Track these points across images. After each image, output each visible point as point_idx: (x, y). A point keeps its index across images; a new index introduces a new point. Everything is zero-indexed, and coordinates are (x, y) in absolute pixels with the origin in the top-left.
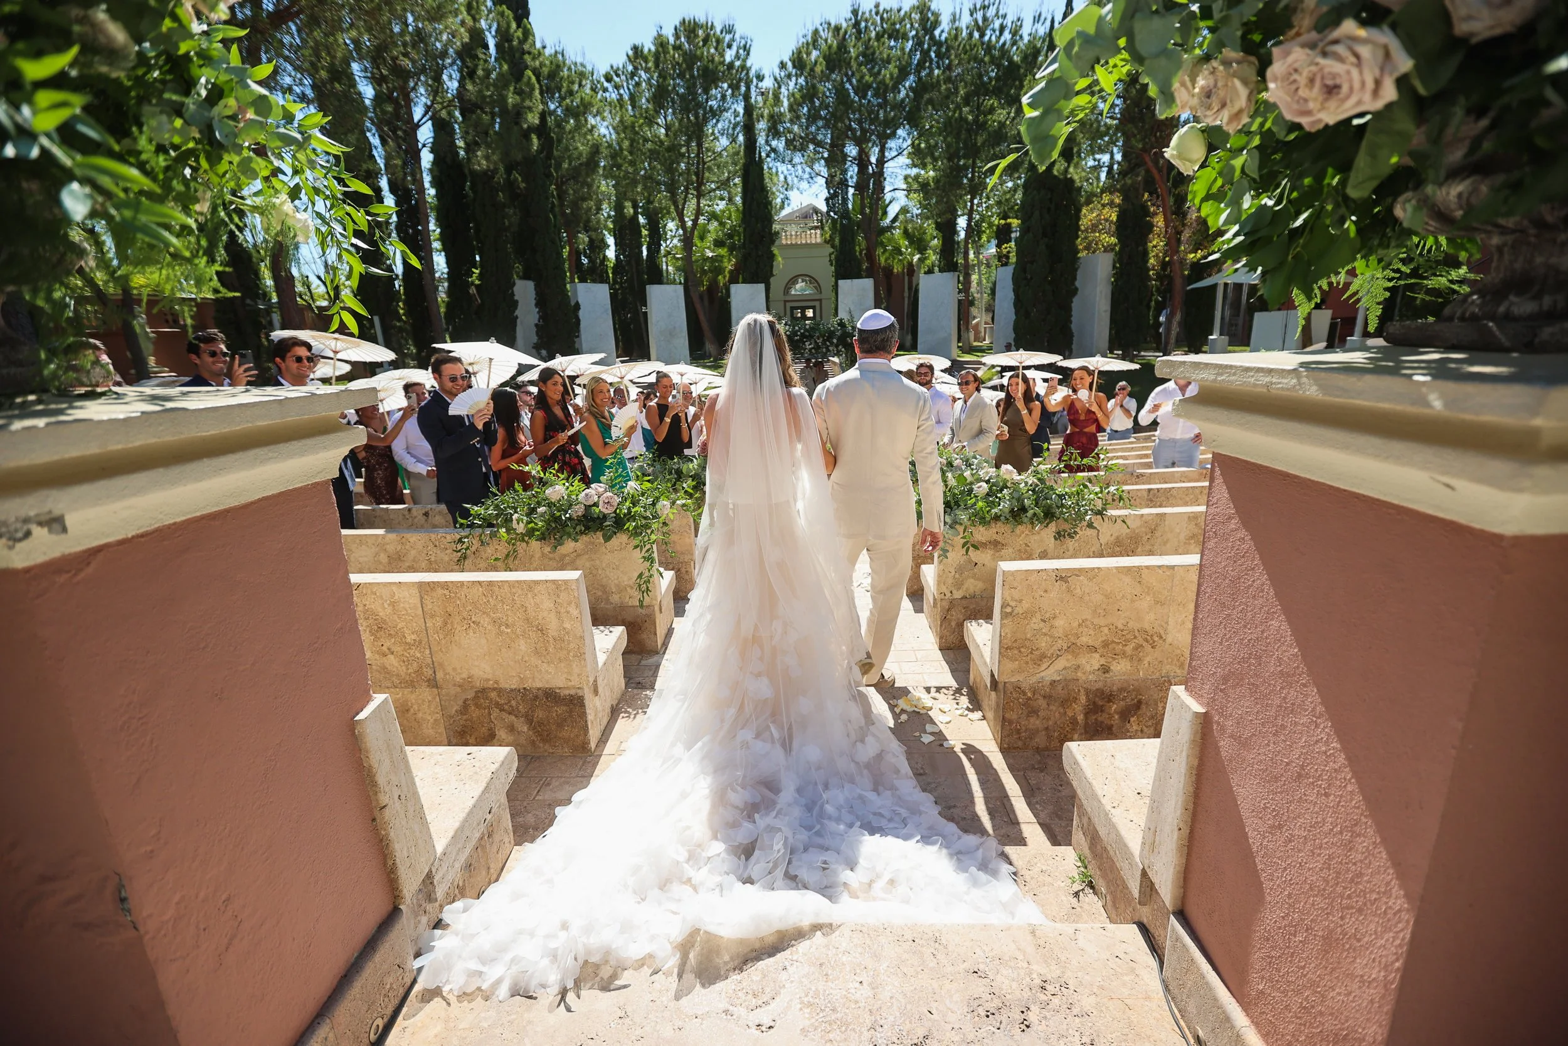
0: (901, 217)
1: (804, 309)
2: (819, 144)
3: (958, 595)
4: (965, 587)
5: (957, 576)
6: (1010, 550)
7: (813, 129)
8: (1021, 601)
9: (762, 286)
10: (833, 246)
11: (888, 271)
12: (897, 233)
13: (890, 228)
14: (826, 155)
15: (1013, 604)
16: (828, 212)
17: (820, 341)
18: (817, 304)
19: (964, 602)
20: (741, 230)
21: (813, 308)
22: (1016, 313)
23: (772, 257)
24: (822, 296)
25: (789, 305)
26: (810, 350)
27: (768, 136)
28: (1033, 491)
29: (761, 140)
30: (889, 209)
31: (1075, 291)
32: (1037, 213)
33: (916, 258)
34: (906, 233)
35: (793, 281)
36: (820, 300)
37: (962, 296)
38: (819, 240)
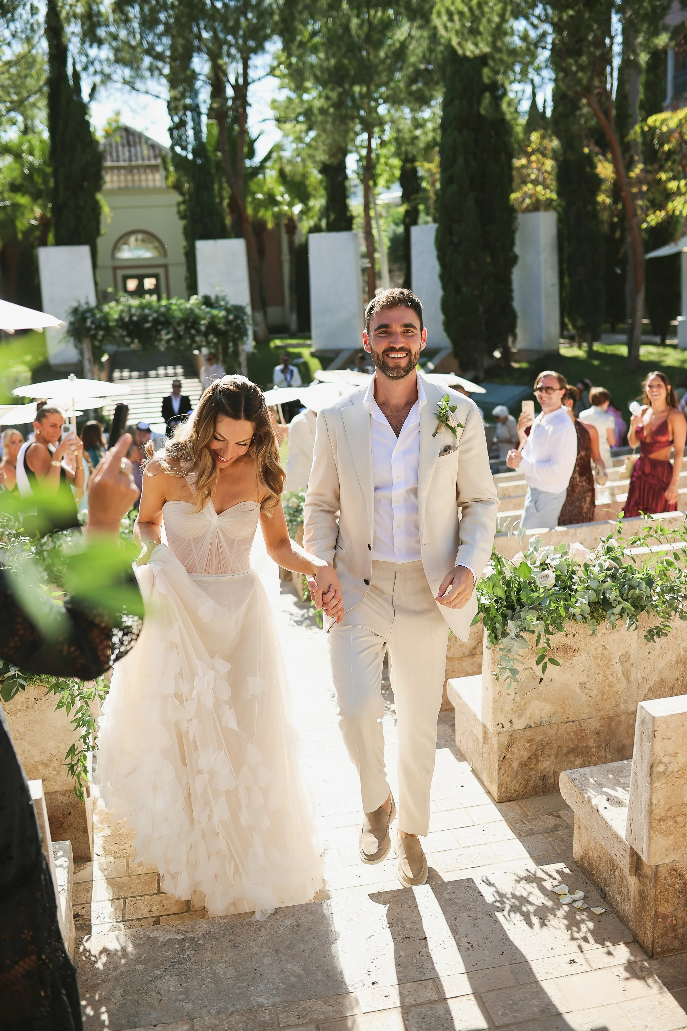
0: (274, 155)
1: (141, 278)
2: (159, 57)
3: (519, 724)
4: (528, 713)
5: (518, 698)
6: (584, 656)
7: (150, 38)
8: (675, 755)
9: (85, 250)
10: (182, 193)
11: (260, 226)
12: (271, 174)
13: (261, 168)
14: (166, 71)
15: (666, 760)
16: (172, 148)
17: (181, 329)
18: (161, 271)
19: (528, 733)
20: (49, 170)
21: (156, 276)
22: (444, 288)
23: (96, 209)
24: (169, 260)
25: (120, 273)
26: (168, 341)
27: (83, 42)
28: (613, 576)
29: (74, 46)
30: (257, 145)
31: (514, 260)
32: (461, 160)
33: (298, 208)
34: (282, 174)
35: (123, 239)
36: (165, 266)
37: (366, 263)
38: (158, 184)
